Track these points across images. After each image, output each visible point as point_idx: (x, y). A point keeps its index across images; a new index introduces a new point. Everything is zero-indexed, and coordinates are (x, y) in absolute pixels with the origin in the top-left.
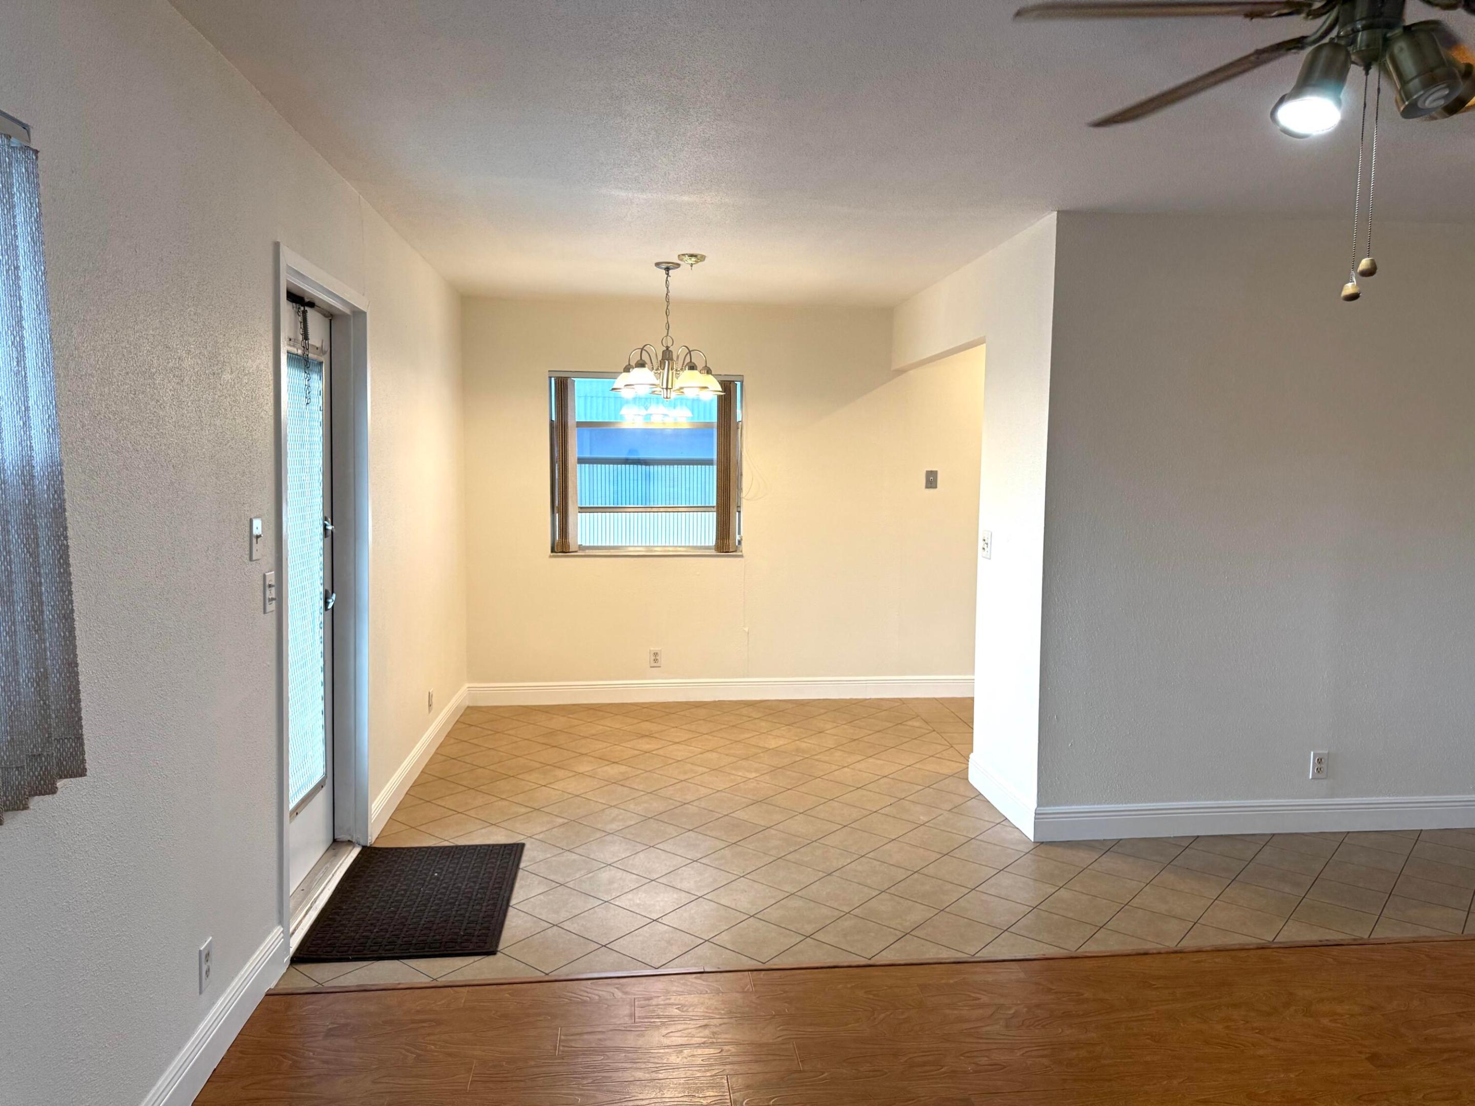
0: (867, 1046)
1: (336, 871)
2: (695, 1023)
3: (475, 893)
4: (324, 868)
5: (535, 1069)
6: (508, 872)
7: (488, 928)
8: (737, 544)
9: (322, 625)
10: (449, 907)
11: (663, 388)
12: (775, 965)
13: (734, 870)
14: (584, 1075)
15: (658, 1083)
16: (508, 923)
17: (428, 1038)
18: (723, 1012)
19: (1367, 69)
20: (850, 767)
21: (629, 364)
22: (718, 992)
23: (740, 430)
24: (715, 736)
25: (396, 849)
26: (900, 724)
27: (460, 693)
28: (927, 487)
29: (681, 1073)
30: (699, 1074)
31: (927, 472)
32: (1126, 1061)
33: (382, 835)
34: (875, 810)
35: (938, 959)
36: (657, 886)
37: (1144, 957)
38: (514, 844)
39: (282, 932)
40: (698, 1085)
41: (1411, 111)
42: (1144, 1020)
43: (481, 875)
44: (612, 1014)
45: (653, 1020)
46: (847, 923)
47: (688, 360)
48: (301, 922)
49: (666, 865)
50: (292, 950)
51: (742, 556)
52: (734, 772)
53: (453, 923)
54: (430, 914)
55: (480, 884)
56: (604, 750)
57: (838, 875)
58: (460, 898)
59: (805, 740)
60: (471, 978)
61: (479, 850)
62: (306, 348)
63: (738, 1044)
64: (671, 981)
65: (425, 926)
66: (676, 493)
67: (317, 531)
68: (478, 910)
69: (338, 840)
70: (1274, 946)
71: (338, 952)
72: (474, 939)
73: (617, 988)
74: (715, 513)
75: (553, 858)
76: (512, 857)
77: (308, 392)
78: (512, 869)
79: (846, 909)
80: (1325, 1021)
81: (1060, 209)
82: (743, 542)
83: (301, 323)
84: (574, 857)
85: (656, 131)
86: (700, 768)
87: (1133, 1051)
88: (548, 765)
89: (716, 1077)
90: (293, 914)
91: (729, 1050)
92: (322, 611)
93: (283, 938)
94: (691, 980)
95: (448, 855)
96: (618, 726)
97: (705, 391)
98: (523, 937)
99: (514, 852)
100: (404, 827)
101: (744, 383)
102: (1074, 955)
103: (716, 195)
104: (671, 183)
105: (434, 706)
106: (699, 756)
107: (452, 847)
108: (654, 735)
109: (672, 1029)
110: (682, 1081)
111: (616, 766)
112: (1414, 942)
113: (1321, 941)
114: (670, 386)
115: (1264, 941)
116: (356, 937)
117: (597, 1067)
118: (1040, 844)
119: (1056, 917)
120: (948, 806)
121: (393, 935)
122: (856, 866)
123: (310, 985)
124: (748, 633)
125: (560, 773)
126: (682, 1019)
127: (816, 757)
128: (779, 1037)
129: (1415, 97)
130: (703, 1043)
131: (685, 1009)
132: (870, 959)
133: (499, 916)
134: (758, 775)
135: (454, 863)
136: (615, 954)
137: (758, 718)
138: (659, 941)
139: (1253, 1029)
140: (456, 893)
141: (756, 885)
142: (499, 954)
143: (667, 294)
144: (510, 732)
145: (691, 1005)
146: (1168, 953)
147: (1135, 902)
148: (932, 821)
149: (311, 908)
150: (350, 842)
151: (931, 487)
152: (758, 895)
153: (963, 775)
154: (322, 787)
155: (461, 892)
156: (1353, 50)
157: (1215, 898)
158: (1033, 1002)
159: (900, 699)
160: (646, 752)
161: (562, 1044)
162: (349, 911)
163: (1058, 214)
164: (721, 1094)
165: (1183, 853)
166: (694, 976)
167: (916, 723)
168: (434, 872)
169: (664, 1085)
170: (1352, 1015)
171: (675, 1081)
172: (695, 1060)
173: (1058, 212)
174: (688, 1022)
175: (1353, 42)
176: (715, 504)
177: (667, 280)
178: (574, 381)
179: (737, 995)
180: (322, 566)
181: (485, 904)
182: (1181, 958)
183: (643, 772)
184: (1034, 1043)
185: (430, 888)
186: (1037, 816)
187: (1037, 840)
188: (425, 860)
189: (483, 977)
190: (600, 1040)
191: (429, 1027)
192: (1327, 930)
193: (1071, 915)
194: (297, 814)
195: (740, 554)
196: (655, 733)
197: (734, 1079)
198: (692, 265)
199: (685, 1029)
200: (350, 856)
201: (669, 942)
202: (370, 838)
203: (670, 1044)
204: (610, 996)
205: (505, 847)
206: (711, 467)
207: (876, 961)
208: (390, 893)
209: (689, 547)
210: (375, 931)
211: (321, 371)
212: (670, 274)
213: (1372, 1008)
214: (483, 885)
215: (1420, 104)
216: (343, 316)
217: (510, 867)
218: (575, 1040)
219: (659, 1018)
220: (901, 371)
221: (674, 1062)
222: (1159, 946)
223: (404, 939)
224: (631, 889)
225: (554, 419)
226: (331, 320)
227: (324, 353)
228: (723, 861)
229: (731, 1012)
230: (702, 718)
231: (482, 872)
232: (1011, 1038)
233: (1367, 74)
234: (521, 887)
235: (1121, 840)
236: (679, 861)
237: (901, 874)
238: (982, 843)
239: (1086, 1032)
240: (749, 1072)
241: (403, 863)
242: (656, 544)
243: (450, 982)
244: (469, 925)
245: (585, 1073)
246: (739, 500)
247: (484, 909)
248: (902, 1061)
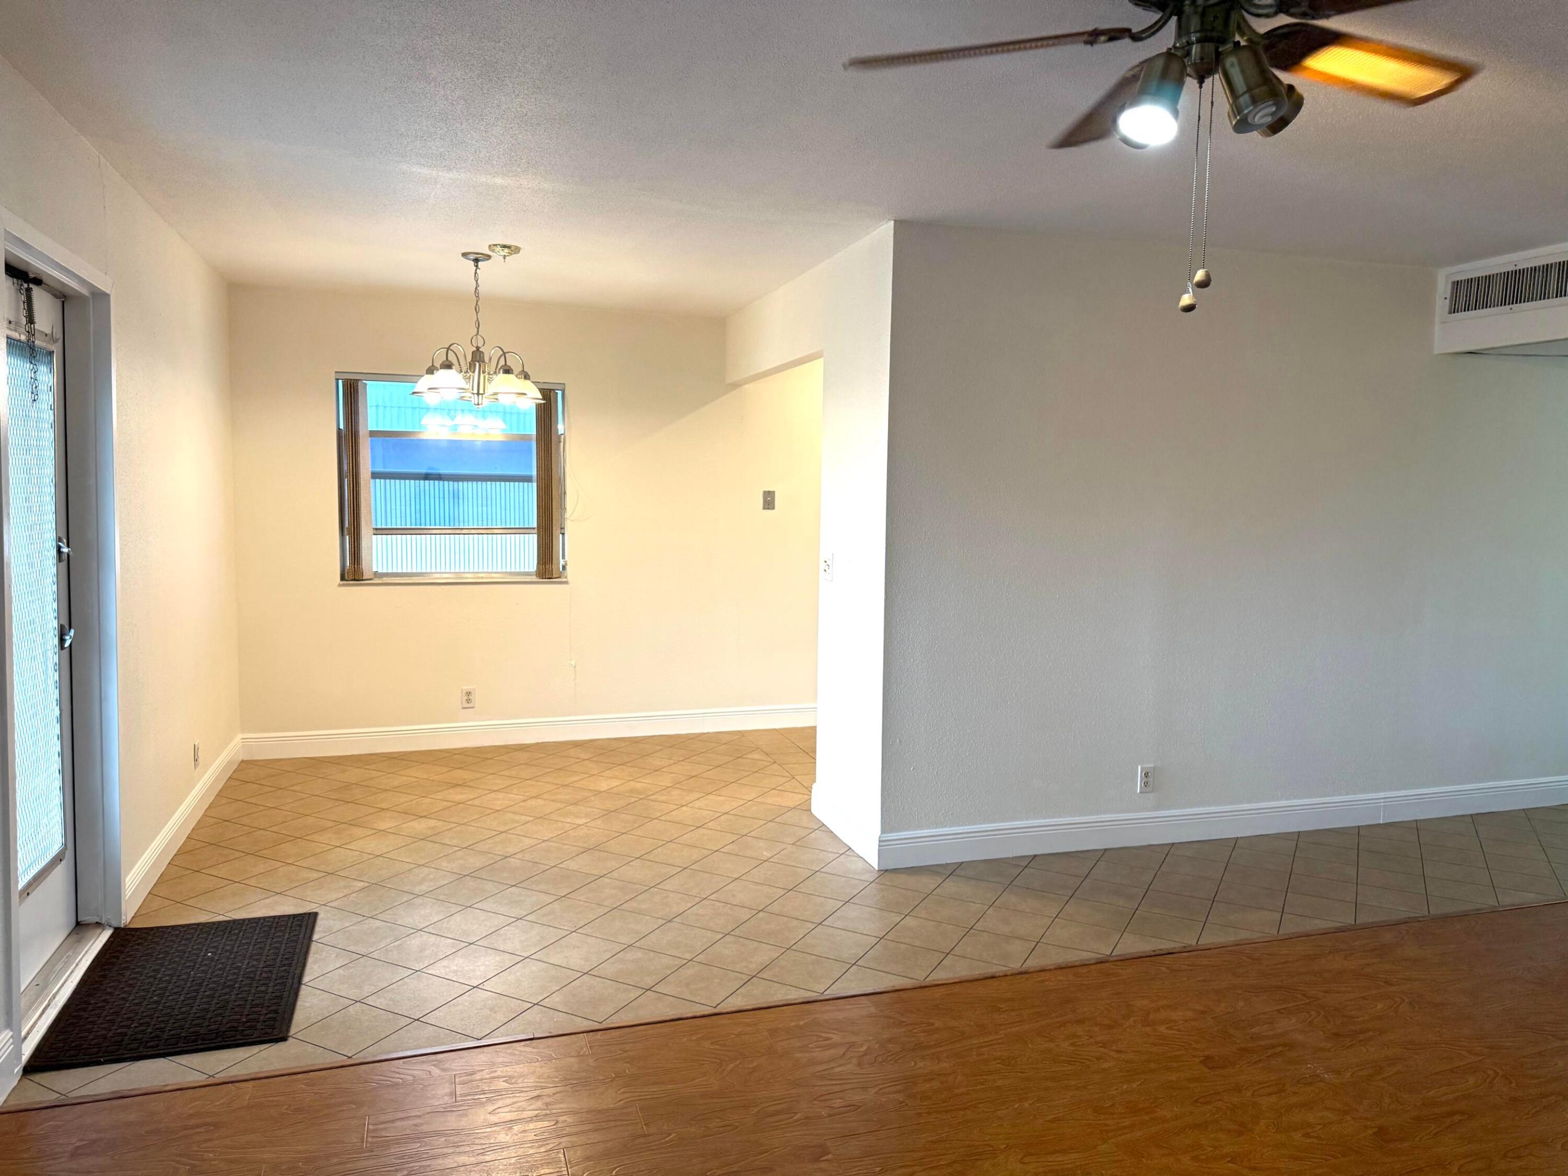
0: (715, 1101)
1: (81, 959)
2: (525, 1095)
3: (258, 973)
4: (65, 957)
5: (338, 1167)
6: (299, 946)
7: (276, 1012)
8: (561, 570)
9: (57, 667)
10: (227, 990)
11: (473, 394)
12: (612, 1023)
13: (564, 926)
14: (398, 1167)
15: (485, 1166)
16: (300, 1003)
17: (204, 1145)
18: (557, 1080)
19: (1201, 82)
20: (689, 805)
21: (433, 365)
22: (550, 1058)
23: (562, 444)
24: (538, 781)
25: (158, 928)
26: (740, 757)
27: (231, 745)
28: (764, 508)
29: (512, 1152)
30: (532, 1151)
31: (765, 492)
32: (978, 1088)
33: (138, 914)
34: (716, 849)
35: (786, 1000)
36: (476, 949)
37: (991, 981)
38: (305, 914)
39: (12, 1037)
40: (532, 1163)
41: (1242, 126)
42: (994, 1044)
43: (266, 951)
44: (429, 1095)
45: (477, 1097)
46: (689, 972)
47: (502, 362)
48: (35, 1023)
49: (486, 925)
50: (25, 1057)
51: (566, 583)
52: (561, 819)
53: (232, 1009)
54: (204, 1000)
55: (265, 962)
56: (409, 803)
57: (679, 921)
58: (241, 979)
59: (639, 780)
60: (256, 1070)
61: (263, 923)
62: (31, 333)
63: (574, 1113)
64: (497, 1051)
65: (197, 1015)
66: (490, 512)
67: (49, 554)
68: (263, 992)
69: (81, 923)
70: (1112, 959)
71: (85, 1055)
72: (259, 1026)
73: (434, 1065)
74: (536, 536)
75: (352, 927)
76: (303, 929)
77: (34, 386)
78: (303, 943)
79: (688, 956)
80: (1162, 1029)
81: (897, 219)
82: (568, 567)
83: (24, 303)
84: (378, 923)
85: (465, 101)
86: (524, 817)
87: (984, 1077)
88: (343, 823)
89: (551, 1152)
90: (24, 1016)
91: (565, 1121)
92: (57, 650)
93: (12, 1044)
94: (518, 1048)
95: (224, 931)
96: (425, 776)
97: (522, 398)
98: (320, 1018)
99: (304, 923)
100: (167, 902)
101: (566, 392)
102: (923, 984)
103: (534, 179)
104: (481, 161)
105: (200, 760)
106: (522, 804)
107: (228, 922)
108: (468, 784)
109: (500, 1104)
110: (513, 1161)
111: (423, 820)
112: (1237, 945)
113: (1154, 951)
114: (481, 392)
115: (1102, 956)
116: (109, 1035)
117: (413, 1156)
118: (884, 872)
119: (903, 946)
120: (790, 840)
121: (157, 1029)
122: (698, 910)
123: (51, 1097)
124: (575, 667)
125: (358, 832)
126: (510, 1092)
127: (652, 797)
128: (620, 1101)
129: (1246, 112)
130: (535, 1117)
131: (513, 1081)
132: (715, 1007)
133: (289, 997)
134: (589, 820)
135: (231, 940)
136: (431, 1028)
137: (587, 759)
138: (481, 1009)
139: (1097, 1043)
140: (235, 974)
141: (590, 940)
142: (290, 1040)
143: (476, 288)
144: (295, 788)
145: (520, 1076)
146: (1012, 975)
147: (979, 926)
148: (776, 856)
149: (48, 1005)
150: (99, 925)
151: (769, 509)
152: (592, 950)
153: (806, 808)
154: (61, 860)
155: (242, 973)
156: (1188, 62)
157: (1055, 916)
158: (885, 1036)
159: (739, 732)
160: (459, 803)
161: (371, 1134)
162: (99, 1005)
163: (895, 224)
164: (558, 1170)
165: (1023, 872)
166: (523, 1043)
167: (756, 756)
168: (207, 952)
169: (492, 1167)
170: (1186, 1021)
171: (504, 1162)
172: (527, 1136)
173: (895, 221)
174: (518, 1095)
175: (1188, 54)
176: (535, 525)
177: (476, 273)
178: (366, 384)
179: (573, 1059)
180: (55, 596)
181: (271, 984)
182: (1027, 979)
183: (456, 825)
184: (888, 1079)
185: (202, 971)
186: (882, 844)
187: (881, 869)
188: (195, 939)
189: (272, 1068)
190: (416, 1125)
191: (206, 1132)
192: (1159, 940)
193: (918, 943)
194: (28, 894)
195: (565, 580)
196: (469, 781)
197: (571, 1152)
198: (505, 257)
199: (514, 1103)
200: (98, 942)
201: (492, 1009)
202: (123, 917)
203: (498, 1121)
204: (426, 1075)
205: (294, 918)
206: (530, 484)
207: (724, 1008)
208: (152, 980)
209: (506, 573)
210: (133, 1026)
211: (51, 362)
212: (479, 266)
213: (1203, 1012)
214: (268, 963)
215: (1249, 120)
216: (79, 297)
217: (300, 941)
218: (385, 1129)
219: (485, 1094)
220: (735, 386)
221: (503, 1140)
222: (1005, 969)
223: (171, 1033)
224: (446, 955)
225: (342, 427)
226: (63, 302)
227: (55, 341)
228: (552, 917)
229: (566, 1079)
230: (523, 762)
231: (268, 948)
232: (865, 1076)
233: (1201, 87)
234: (315, 962)
235: (962, 862)
236: (501, 920)
237: (744, 915)
238: (826, 875)
239: (938, 1063)
240: (588, 1142)
241: (167, 944)
242: (467, 570)
243: (231, 1077)
244: (253, 1009)
245: (398, 1164)
246: (563, 520)
247: (270, 990)
248: (753, 1112)
